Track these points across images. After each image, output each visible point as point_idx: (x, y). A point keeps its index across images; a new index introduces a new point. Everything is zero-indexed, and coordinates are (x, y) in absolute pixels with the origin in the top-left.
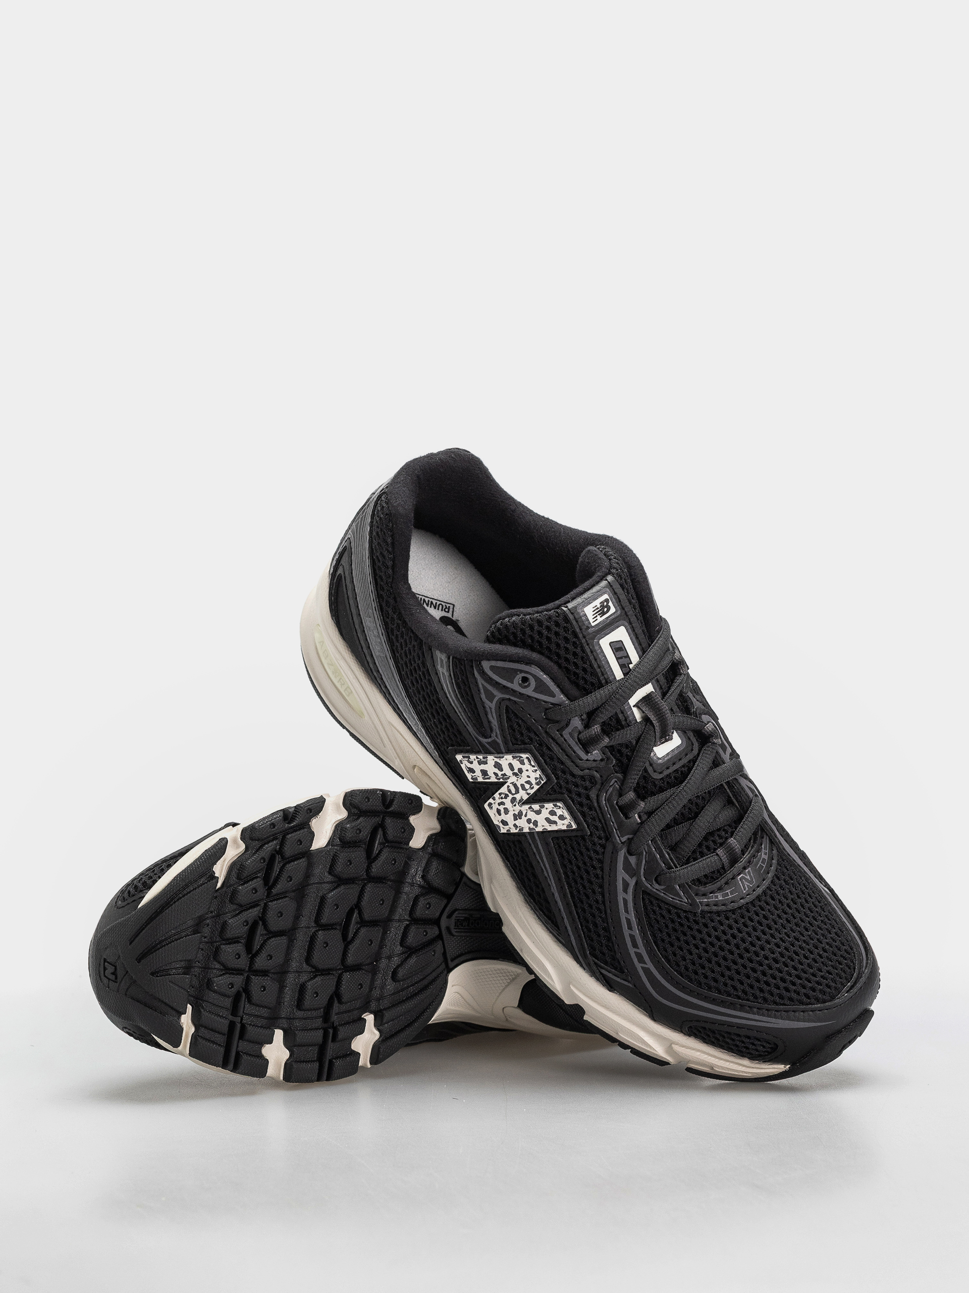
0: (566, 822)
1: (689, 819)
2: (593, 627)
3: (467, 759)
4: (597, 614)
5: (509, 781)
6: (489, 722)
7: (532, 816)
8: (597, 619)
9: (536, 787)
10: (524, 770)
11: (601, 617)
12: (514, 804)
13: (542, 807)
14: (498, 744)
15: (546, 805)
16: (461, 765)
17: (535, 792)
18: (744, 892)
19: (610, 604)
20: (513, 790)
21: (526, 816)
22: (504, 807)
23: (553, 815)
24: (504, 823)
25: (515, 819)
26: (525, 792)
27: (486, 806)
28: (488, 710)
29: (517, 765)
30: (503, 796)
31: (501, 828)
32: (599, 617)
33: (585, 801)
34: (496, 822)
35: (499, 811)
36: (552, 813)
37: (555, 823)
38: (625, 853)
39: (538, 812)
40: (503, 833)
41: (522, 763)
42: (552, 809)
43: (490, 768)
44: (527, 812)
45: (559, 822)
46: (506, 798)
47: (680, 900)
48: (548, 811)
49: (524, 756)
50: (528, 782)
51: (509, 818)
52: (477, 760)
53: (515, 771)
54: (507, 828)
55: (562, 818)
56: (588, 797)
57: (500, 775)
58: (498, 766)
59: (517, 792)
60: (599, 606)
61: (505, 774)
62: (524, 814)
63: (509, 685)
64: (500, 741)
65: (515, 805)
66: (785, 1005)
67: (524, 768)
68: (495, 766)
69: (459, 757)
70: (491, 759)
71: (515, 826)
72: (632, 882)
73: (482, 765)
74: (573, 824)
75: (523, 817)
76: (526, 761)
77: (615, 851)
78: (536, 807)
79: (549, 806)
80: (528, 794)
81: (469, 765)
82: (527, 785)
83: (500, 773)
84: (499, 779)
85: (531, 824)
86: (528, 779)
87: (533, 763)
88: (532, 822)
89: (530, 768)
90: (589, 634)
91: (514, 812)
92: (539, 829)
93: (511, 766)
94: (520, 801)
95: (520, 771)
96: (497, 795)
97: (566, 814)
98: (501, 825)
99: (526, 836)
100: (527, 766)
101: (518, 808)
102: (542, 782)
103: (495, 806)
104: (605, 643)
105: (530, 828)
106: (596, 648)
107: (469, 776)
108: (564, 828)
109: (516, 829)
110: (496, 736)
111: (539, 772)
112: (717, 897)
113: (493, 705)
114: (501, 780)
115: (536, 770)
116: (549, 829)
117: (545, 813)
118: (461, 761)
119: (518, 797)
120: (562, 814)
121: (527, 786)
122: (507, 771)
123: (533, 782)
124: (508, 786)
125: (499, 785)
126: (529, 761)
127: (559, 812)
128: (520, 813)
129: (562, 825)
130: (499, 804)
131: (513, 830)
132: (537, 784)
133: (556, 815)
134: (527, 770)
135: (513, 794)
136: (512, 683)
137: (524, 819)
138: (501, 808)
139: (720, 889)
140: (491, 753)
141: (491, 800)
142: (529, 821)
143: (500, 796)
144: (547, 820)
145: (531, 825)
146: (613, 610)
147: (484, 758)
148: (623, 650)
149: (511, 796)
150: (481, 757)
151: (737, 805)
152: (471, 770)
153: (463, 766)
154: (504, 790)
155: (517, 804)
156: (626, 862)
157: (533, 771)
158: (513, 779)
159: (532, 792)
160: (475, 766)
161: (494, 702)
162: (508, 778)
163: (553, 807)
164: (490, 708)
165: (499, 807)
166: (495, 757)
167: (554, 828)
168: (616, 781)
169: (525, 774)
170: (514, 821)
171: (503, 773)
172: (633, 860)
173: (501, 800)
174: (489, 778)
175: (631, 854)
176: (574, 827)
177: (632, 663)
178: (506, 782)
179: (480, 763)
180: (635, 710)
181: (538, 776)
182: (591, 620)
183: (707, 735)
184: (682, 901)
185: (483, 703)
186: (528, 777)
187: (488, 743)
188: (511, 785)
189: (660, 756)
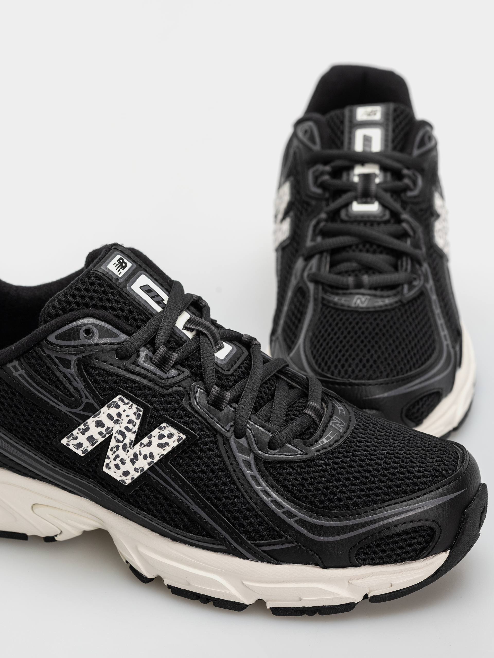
0: (176, 438)
1: (268, 401)
2: (121, 278)
3: (71, 438)
4: (119, 268)
5: (114, 432)
6: (75, 388)
7: (146, 451)
8: (121, 272)
9: (138, 422)
10: (122, 412)
11: (123, 270)
12: (126, 451)
13: (150, 437)
14: (92, 404)
15: (153, 433)
16: (69, 447)
17: (139, 428)
18: (341, 431)
19: (125, 260)
20: (120, 437)
21: (140, 454)
22: (119, 459)
23: (162, 439)
24: (126, 473)
25: (133, 463)
26: (130, 433)
27: (105, 469)
28: (69, 376)
29: (113, 411)
30: (115, 449)
31: (126, 481)
32: (121, 270)
33: (182, 413)
34: (119, 479)
35: (117, 467)
36: (161, 437)
37: (167, 444)
38: (234, 439)
39: (149, 444)
40: (129, 484)
41: (117, 406)
42: (159, 434)
43: (94, 431)
44: (140, 451)
45: (170, 441)
46: (117, 449)
47: (296, 454)
48: (157, 437)
49: (116, 399)
50: (130, 422)
51: (128, 466)
52: (79, 432)
53: (115, 419)
54: (130, 477)
55: (170, 436)
56: (183, 409)
57: (104, 432)
58: (100, 424)
59: (124, 437)
60: (117, 263)
61: (108, 427)
62: (138, 453)
63: (77, 342)
64: (91, 401)
65: (128, 451)
66: (422, 490)
67: (120, 410)
68: (97, 426)
69: (64, 441)
70: (91, 422)
71: (136, 470)
72: (250, 458)
73: (86, 433)
74: (182, 435)
75: (139, 457)
76: (120, 403)
77: (227, 440)
78: (145, 440)
79: (156, 432)
80: (134, 433)
81: (76, 442)
82: (130, 424)
83: (103, 430)
84: (105, 436)
85: (148, 458)
86: (129, 418)
87: (126, 401)
88: (148, 456)
89: (126, 407)
90: (121, 284)
91: (129, 458)
92: (157, 459)
93: (110, 417)
94: (130, 444)
95: (119, 415)
96: (109, 453)
97: (172, 430)
98: (124, 478)
99: (149, 475)
100: (123, 406)
101: (131, 452)
102: (141, 413)
103: (112, 465)
104: (136, 287)
105: (149, 464)
106: (132, 293)
107: (80, 452)
108: (176, 443)
109: (138, 472)
110: (87, 398)
111: (134, 406)
112: (322, 442)
113: (73, 370)
114: (107, 436)
115: (131, 406)
116: (165, 453)
117: (155, 441)
118: (67, 444)
119: (127, 441)
120: (169, 432)
121: (130, 426)
122: (109, 423)
123: (133, 418)
124: (115, 437)
125: (107, 442)
126: (123, 401)
127: (166, 432)
128: (136, 456)
129: (173, 443)
130: (115, 460)
131: (136, 475)
132: (138, 418)
133: (165, 437)
134: (124, 411)
135: (122, 442)
136: (79, 339)
137: (140, 458)
138: (118, 461)
139: (321, 437)
140: (88, 417)
141: (107, 461)
142: (145, 457)
143: (112, 451)
144: (160, 446)
145: (149, 460)
146: (129, 265)
147: (85, 426)
148: (153, 291)
149: (121, 445)
150: (82, 427)
151: (297, 386)
152: (79, 445)
153: (71, 447)
154: (113, 443)
155: (129, 449)
156: (239, 446)
157: (129, 409)
158: (116, 428)
159: (136, 429)
160: (82, 439)
161: (72, 367)
162: (112, 430)
163: (160, 431)
164: (71, 374)
165: (116, 462)
166: (93, 418)
167: (168, 449)
168: (198, 387)
169: (124, 415)
170: (133, 465)
171: (106, 427)
172: (243, 441)
173: (115, 455)
174: (97, 442)
175: (239, 438)
176: (184, 437)
177: (164, 300)
178: (112, 435)
179: (83, 433)
180: (185, 332)
181: (136, 410)
182: (117, 274)
183: (248, 341)
184: (297, 455)
185: (64, 373)
186: (128, 416)
187: (82, 410)
188: (117, 435)
189: (222, 358)
